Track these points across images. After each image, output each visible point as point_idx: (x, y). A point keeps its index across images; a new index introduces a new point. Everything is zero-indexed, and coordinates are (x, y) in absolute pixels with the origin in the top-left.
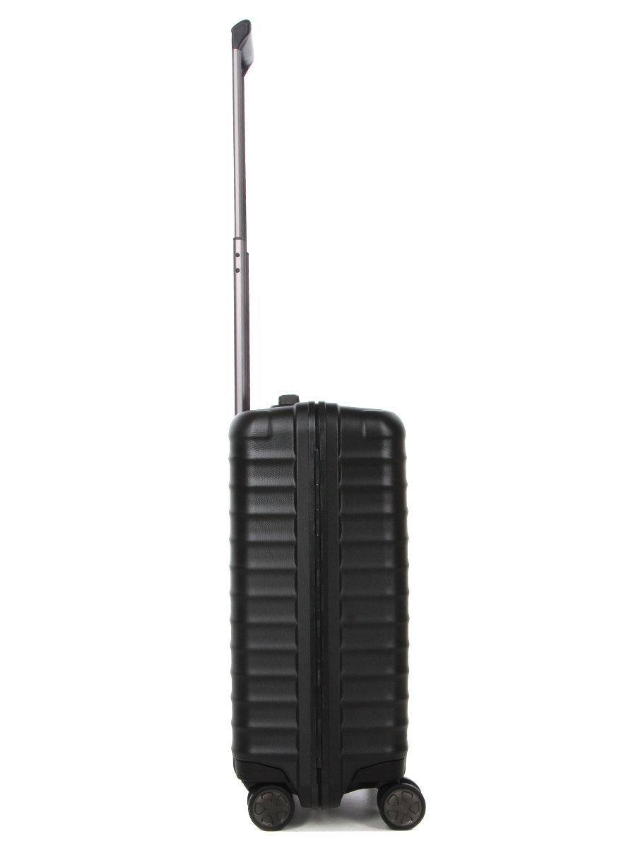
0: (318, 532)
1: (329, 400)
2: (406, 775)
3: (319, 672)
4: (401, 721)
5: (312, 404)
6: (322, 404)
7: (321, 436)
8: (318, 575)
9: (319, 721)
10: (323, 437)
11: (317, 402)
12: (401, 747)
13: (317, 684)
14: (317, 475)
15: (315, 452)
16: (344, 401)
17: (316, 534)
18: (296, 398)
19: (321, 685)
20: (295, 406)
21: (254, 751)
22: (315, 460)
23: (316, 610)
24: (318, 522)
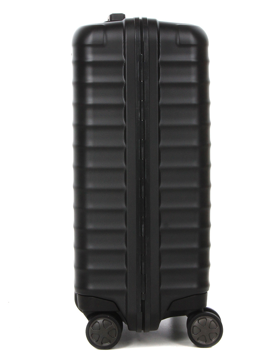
0: (142, 118)
1: (150, 16)
2: (209, 305)
3: (143, 226)
4: (204, 263)
5: (137, 20)
6: (145, 20)
7: (145, 44)
8: (142, 151)
9: (143, 264)
10: (146, 44)
11: (140, 18)
12: (204, 284)
13: (141, 235)
14: (142, 74)
15: (140, 56)
16: (162, 18)
17: (141, 120)
18: (122, 16)
19: (145, 236)
20: (124, 21)
21: (91, 287)
22: (140, 62)
23: (141, 178)
24: (142, 110)
